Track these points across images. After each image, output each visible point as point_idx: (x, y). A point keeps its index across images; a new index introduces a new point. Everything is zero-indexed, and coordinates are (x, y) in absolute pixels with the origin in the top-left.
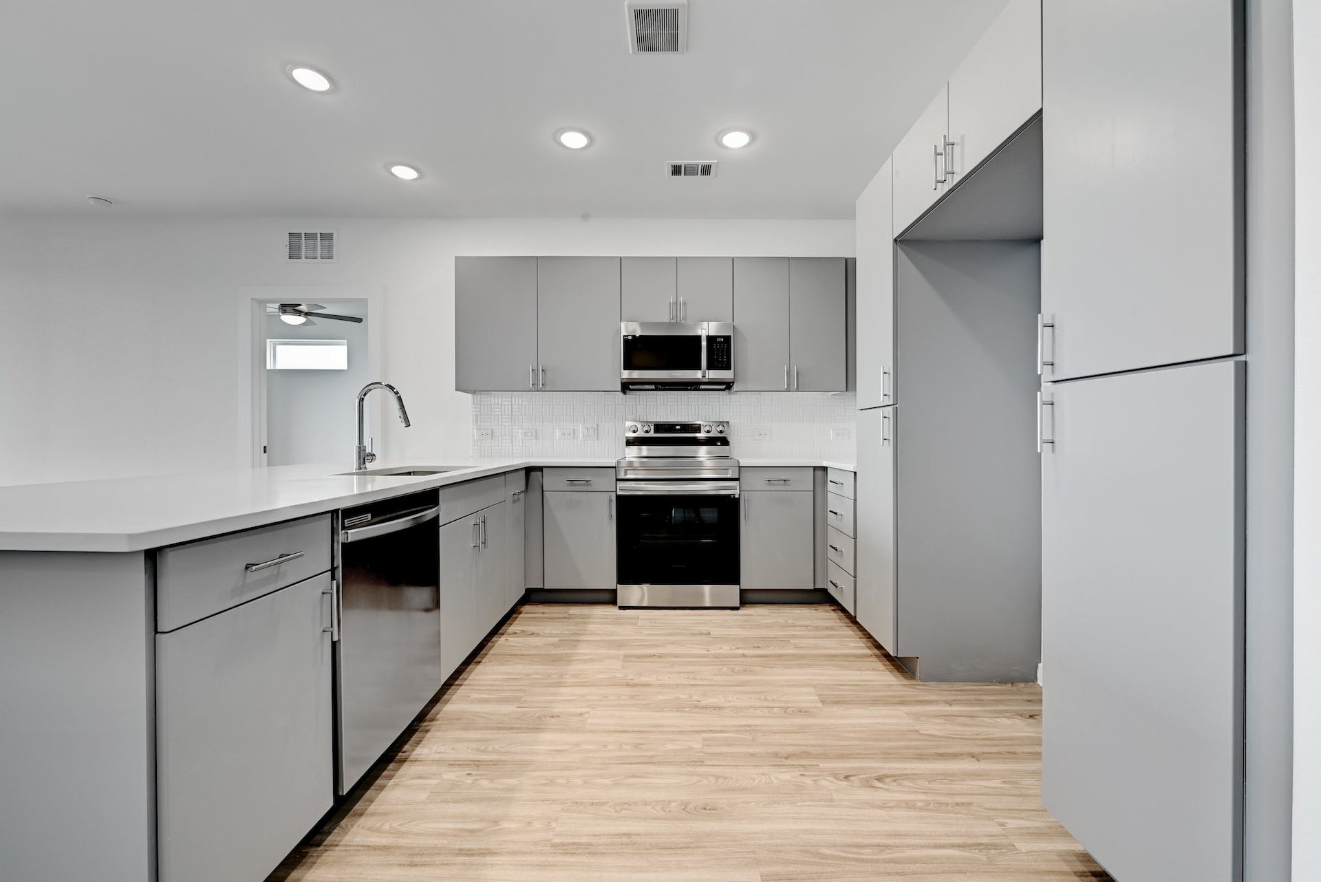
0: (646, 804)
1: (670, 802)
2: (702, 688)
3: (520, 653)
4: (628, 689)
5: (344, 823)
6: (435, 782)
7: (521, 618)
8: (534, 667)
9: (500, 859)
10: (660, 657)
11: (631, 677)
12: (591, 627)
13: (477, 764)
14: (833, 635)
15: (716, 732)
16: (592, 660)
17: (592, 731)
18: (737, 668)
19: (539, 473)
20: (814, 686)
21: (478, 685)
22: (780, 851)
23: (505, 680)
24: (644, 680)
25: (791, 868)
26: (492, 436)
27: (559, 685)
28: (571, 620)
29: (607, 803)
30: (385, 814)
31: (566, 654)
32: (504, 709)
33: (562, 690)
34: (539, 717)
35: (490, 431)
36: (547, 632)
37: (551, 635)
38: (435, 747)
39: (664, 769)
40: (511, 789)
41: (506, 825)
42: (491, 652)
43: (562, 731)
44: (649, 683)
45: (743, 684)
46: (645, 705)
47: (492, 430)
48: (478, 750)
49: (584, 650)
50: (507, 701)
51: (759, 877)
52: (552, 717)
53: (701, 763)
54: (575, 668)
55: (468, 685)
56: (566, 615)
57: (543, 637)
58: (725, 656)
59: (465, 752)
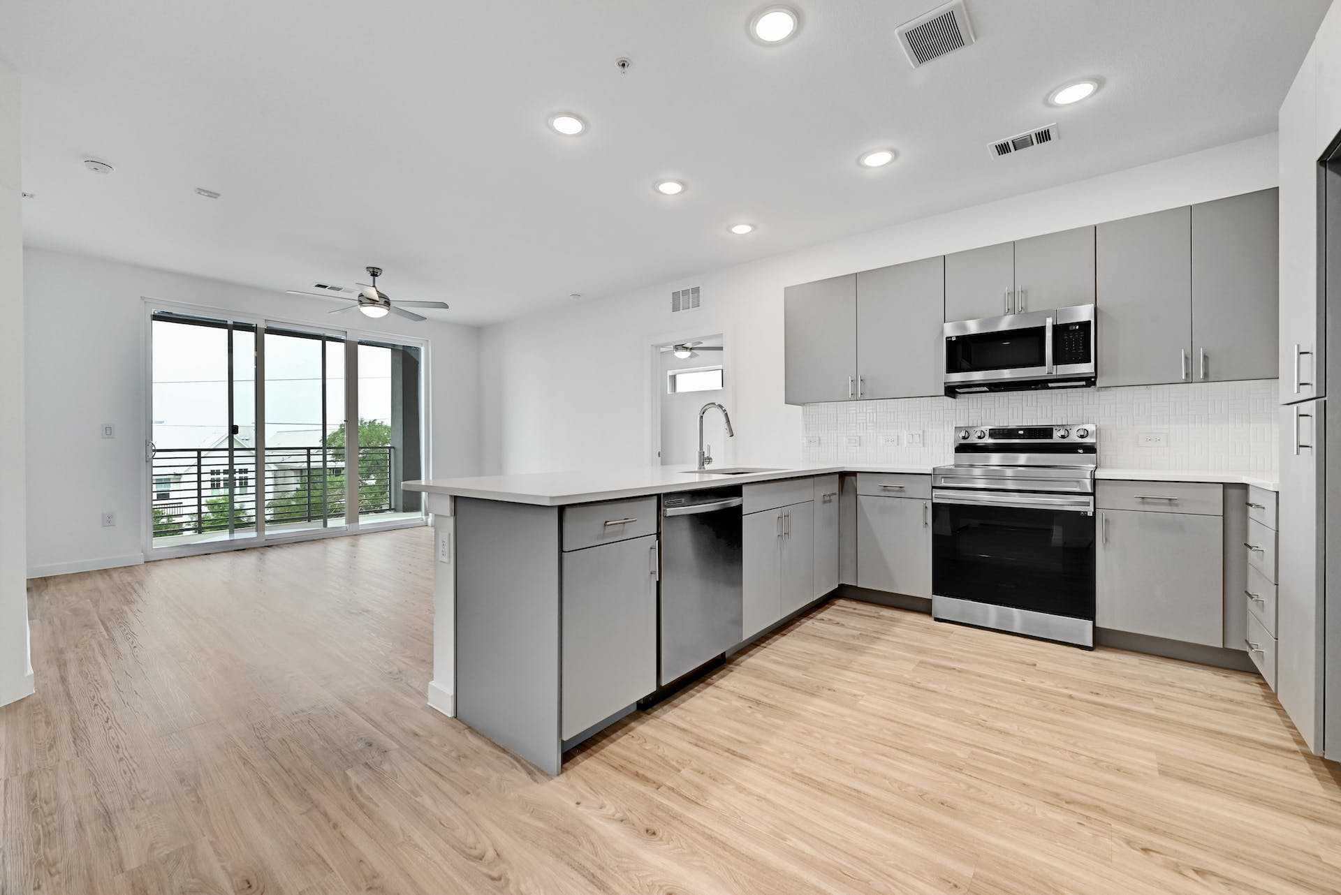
0: (885, 778)
1: (909, 785)
2: (994, 711)
3: (821, 635)
4: (912, 689)
5: (665, 707)
6: (725, 704)
7: (833, 609)
8: (830, 649)
9: (752, 765)
10: (959, 672)
11: (918, 680)
12: (897, 630)
13: (758, 703)
14: (1236, 711)
15: (991, 752)
16: (885, 657)
17: (859, 710)
18: (1053, 706)
19: (853, 478)
20: (1157, 752)
21: (777, 651)
22: (1007, 867)
23: (799, 652)
24: (932, 686)
25: (1014, 885)
26: (819, 443)
27: (845, 668)
28: (879, 620)
29: (850, 764)
30: (689, 711)
31: (863, 646)
32: (792, 672)
33: (845, 672)
34: (818, 687)
35: (818, 439)
36: (852, 624)
37: (854, 628)
38: (733, 682)
39: (914, 759)
40: (778, 727)
41: (763, 746)
42: (797, 629)
43: (834, 702)
44: (936, 690)
45: (1053, 722)
46: (923, 706)
47: (819, 438)
48: (762, 694)
49: (880, 647)
50: (796, 668)
51: (972, 874)
52: (829, 690)
53: (960, 770)
54: (864, 659)
55: (770, 649)
56: (876, 615)
57: (847, 628)
58: (1043, 691)
59: (753, 693)
